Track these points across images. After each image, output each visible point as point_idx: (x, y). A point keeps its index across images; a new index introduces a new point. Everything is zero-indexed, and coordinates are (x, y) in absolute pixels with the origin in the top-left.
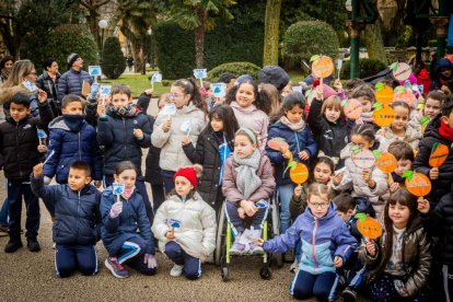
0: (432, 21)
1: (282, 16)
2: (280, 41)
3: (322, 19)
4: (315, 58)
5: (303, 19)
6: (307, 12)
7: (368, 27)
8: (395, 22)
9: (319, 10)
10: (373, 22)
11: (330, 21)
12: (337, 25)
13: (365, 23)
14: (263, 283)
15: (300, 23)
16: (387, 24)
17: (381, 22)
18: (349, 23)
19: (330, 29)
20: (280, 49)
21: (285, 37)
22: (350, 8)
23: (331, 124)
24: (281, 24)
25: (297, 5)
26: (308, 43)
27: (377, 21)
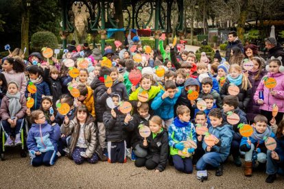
0: (99, 32)
1: (30, 29)
2: (30, 41)
3: (50, 31)
4: (44, 49)
5: (40, 30)
6: (42, 27)
7: (71, 34)
8: (83, 32)
9: (48, 26)
10: (73, 32)
11: (53, 31)
12: (56, 33)
13: (69, 32)
14: (22, 159)
15: (38, 33)
16: (80, 33)
17: (78, 32)
18: (61, 33)
19: (54, 35)
20: (29, 45)
21: (32, 39)
22: (62, 26)
23: (54, 80)
24: (29, 33)
25: (37, 24)
26: (43, 42)
27: (75, 32)
